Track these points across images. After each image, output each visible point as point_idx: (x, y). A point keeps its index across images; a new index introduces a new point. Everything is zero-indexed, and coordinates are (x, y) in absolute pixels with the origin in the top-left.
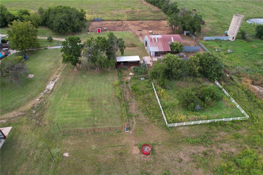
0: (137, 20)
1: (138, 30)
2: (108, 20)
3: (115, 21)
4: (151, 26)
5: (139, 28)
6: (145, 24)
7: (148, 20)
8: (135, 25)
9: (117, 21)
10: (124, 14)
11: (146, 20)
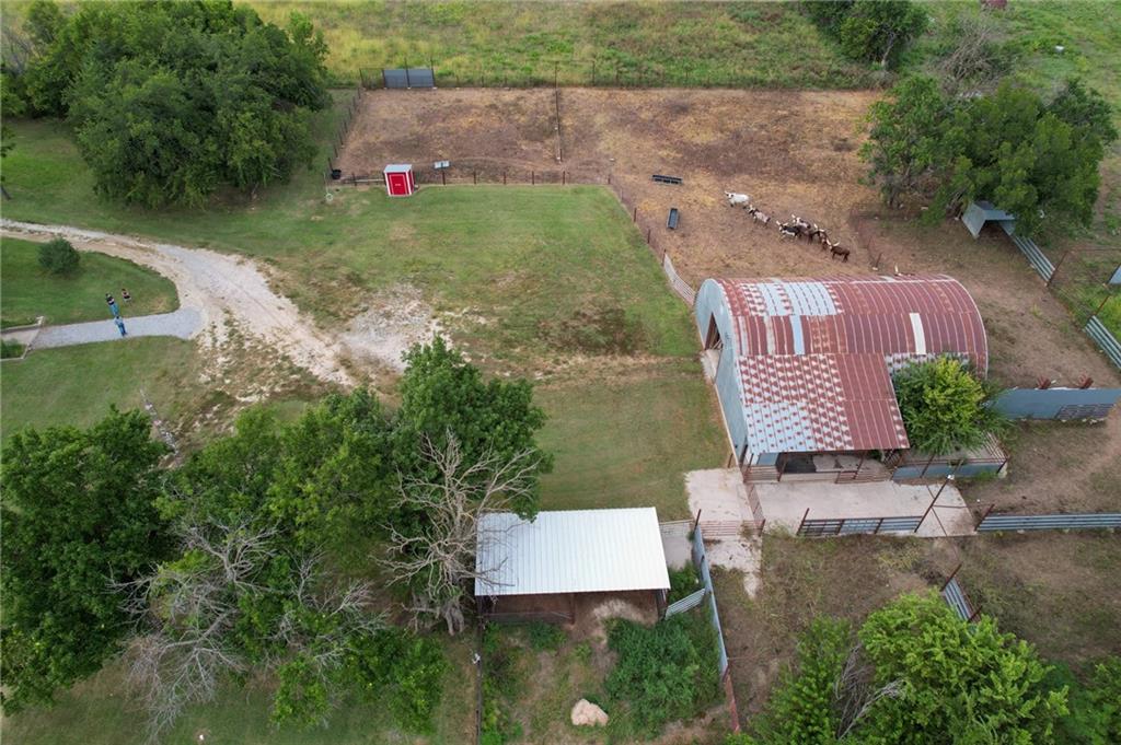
0: (651, 85)
1: (658, 178)
2: (469, 84)
3: (514, 86)
4: (737, 135)
5: (663, 153)
6: (698, 123)
7: (719, 85)
8: (642, 129)
9: (524, 86)
10: (572, 31)
11: (707, 86)
